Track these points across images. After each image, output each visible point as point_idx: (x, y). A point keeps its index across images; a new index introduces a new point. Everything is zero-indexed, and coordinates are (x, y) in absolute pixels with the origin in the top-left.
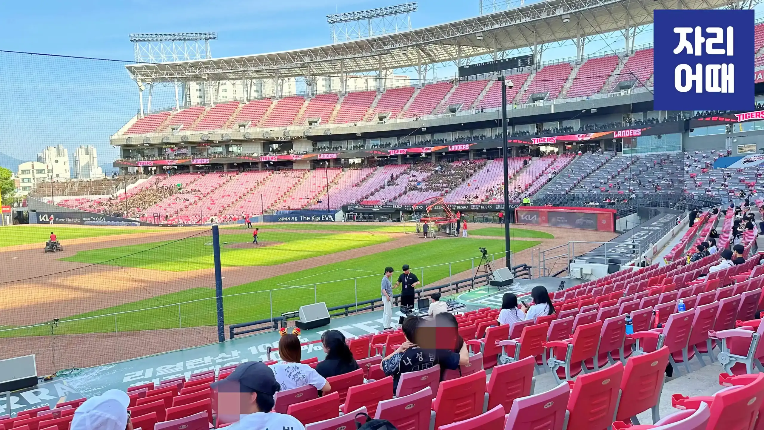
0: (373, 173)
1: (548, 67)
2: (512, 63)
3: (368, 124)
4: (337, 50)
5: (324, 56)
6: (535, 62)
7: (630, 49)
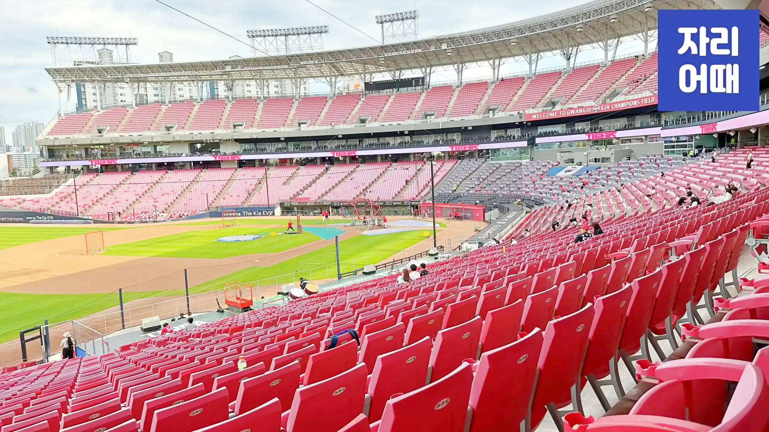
0: (297, 172)
1: (436, 87)
2: (407, 83)
3: (290, 130)
4: (256, 62)
5: (245, 66)
6: (425, 83)
7: (496, 77)
